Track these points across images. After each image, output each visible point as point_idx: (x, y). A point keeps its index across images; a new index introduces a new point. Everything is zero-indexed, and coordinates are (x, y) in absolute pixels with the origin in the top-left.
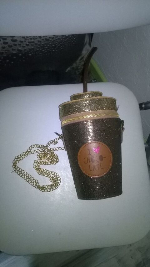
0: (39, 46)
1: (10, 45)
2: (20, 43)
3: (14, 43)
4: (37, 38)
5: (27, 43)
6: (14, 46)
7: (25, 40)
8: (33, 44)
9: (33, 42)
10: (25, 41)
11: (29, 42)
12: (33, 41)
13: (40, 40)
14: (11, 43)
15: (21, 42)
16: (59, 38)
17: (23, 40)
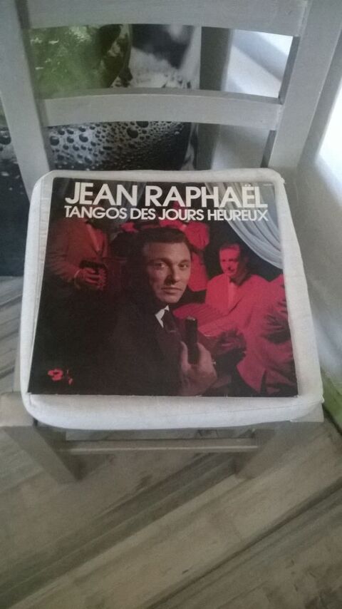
0: (117, 157)
1: (77, 146)
2: (91, 147)
3: (81, 143)
5: (102, 150)
6: (82, 151)
8: (109, 152)
10: (99, 144)
14: (77, 143)
15: (93, 144)
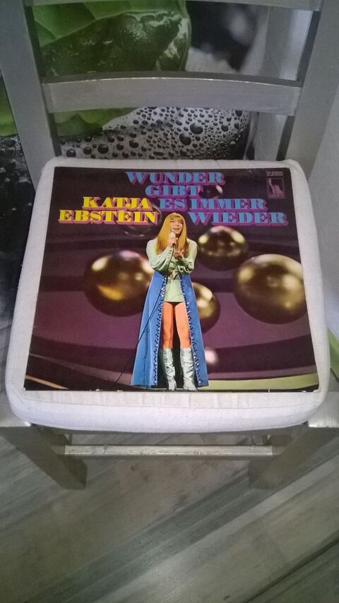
1: (126, 152)
2: (141, 152)
3: (131, 149)
4: (168, 147)
5: (153, 155)
6: (132, 157)
7: (150, 147)
9: (161, 154)
10: (150, 150)
11: (155, 153)
12: (161, 150)
13: (172, 152)
14: (127, 150)
15: (144, 149)
16: (202, 152)
17: (146, 146)
